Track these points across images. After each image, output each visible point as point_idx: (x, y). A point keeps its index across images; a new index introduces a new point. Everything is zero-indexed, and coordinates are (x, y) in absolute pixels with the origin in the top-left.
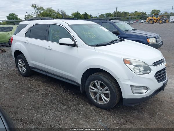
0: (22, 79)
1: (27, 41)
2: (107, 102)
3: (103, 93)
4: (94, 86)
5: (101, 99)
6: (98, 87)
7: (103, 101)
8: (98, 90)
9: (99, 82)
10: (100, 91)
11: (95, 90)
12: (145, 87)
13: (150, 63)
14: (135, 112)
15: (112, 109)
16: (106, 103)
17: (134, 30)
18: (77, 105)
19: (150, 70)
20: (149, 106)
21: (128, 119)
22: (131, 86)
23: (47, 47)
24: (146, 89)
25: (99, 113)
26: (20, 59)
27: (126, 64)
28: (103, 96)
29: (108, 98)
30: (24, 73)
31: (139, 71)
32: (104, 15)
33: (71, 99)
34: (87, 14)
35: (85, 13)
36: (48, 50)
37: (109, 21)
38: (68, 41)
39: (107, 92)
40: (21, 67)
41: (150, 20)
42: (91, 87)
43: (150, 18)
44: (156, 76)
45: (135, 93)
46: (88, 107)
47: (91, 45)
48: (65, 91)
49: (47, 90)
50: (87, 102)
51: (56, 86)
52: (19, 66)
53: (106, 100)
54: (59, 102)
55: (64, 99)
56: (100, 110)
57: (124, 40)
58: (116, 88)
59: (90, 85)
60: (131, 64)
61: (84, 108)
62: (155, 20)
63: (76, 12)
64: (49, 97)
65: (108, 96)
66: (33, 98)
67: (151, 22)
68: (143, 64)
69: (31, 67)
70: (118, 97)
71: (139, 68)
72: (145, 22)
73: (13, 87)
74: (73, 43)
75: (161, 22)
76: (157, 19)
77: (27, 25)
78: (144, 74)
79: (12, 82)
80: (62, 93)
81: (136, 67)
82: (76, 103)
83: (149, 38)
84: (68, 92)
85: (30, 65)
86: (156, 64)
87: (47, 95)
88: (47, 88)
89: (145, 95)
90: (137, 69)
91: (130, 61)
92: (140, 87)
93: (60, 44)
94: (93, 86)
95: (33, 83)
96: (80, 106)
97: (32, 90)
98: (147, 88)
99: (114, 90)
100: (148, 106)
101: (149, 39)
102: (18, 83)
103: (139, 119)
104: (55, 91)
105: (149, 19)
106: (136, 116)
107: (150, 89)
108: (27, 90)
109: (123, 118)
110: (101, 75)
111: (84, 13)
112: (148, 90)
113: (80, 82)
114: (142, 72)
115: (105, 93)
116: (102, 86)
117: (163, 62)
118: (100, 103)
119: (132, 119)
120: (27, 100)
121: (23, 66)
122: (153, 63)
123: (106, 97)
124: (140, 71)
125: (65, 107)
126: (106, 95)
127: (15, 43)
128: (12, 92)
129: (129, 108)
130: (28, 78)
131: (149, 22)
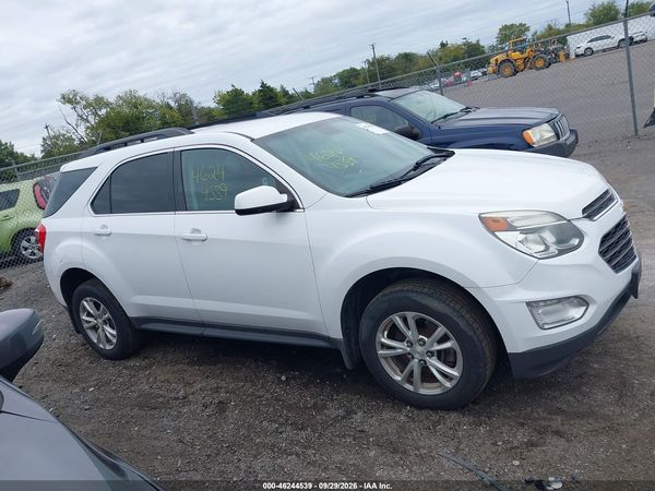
0: (111, 370)
1: (104, 226)
2: (454, 382)
3: (431, 354)
4: (394, 333)
5: (427, 376)
6: (409, 334)
7: (436, 380)
8: (411, 344)
9: (410, 315)
10: (419, 349)
11: (401, 347)
12: (576, 297)
13: (574, 212)
14: (557, 394)
15: (474, 403)
16: (448, 385)
17: (467, 110)
18: (343, 418)
19: (580, 235)
20: (597, 362)
21: (543, 422)
22: (529, 304)
23: (188, 234)
24: (580, 305)
25: (434, 427)
26: (88, 299)
27: (493, 233)
28: (435, 365)
29: (452, 366)
30: (112, 347)
31: (542, 248)
32: (330, 79)
33: (315, 404)
34: (270, 89)
35: (263, 85)
36: (196, 244)
37: (373, 96)
38: (264, 195)
39: (447, 345)
40: (95, 328)
41: (500, 65)
42: (383, 340)
43: (501, 57)
44: (603, 253)
45: (546, 327)
46: (386, 415)
47: (348, 192)
48: (283, 378)
49: (217, 390)
50: (378, 399)
51: (244, 369)
52: (85, 325)
53: (448, 376)
54: (275, 421)
55: (290, 408)
56: (435, 417)
57: (453, 153)
58: (476, 326)
59: (379, 334)
60: (511, 228)
61: (372, 421)
62: (520, 62)
63: (230, 89)
64: (233, 414)
65: (451, 359)
66: (177, 430)
67: (508, 71)
68: (549, 221)
69: (137, 319)
70: (488, 355)
71: (541, 237)
72: (484, 74)
73: (87, 407)
74: (284, 198)
75: (540, 63)
76: (525, 56)
77: (91, 170)
78: (561, 253)
79: (77, 390)
80: (273, 387)
81: (530, 236)
82: (341, 412)
83: (530, 127)
84: (294, 378)
85: (131, 313)
86: (591, 211)
87: (222, 406)
88: (213, 383)
89: (582, 326)
90: (536, 242)
91: (505, 219)
92: (559, 300)
93: (241, 212)
94: (389, 337)
95: (157, 377)
96: (358, 416)
97: (161, 400)
98: (582, 301)
99: (471, 333)
100: (595, 366)
101: (529, 131)
102: (98, 386)
103: (582, 416)
104: (249, 385)
105: (497, 60)
106: (565, 407)
107: (595, 302)
108: (141, 408)
109: (522, 425)
110: (412, 291)
111: (258, 87)
112: (587, 304)
113: (336, 332)
114: (554, 249)
115: (439, 352)
116: (423, 327)
117: (611, 199)
118: (428, 390)
119: (557, 422)
120: (155, 443)
121: (105, 322)
122: (584, 211)
123: (445, 363)
124: (547, 248)
125: (303, 434)
126: (445, 356)
127: (59, 243)
128: (89, 427)
129: (532, 386)
130: (131, 363)
131: (498, 72)
